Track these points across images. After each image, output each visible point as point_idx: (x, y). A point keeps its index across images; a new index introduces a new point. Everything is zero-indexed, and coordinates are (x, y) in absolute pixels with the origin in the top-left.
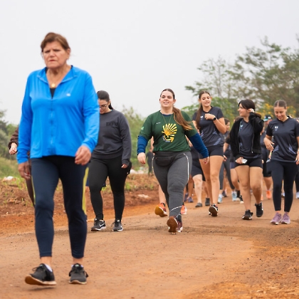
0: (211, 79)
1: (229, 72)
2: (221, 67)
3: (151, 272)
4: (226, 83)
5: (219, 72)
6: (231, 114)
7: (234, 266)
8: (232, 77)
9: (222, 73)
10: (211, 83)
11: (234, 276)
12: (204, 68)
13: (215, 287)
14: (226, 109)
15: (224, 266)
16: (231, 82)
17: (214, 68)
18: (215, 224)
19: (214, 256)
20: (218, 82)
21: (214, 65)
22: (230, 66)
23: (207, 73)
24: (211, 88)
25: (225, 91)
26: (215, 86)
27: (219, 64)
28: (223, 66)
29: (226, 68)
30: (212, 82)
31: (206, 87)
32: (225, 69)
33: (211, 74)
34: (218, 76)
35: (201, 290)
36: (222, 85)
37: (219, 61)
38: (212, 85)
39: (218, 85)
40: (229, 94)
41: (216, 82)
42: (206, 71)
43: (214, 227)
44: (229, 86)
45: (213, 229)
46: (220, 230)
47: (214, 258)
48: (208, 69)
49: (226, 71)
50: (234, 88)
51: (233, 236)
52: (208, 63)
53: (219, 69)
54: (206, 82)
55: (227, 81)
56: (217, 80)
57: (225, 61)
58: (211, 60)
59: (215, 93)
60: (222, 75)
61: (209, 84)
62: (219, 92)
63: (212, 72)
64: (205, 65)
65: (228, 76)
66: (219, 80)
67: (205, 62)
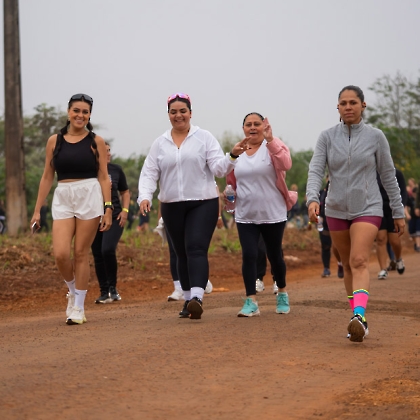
0: (386, 102)
1: (411, 94)
2: (400, 88)
3: (293, 364)
4: (406, 109)
5: (397, 93)
6: (412, 150)
7: (404, 357)
8: (415, 100)
9: (401, 94)
10: (386, 108)
11: (402, 370)
12: (377, 87)
13: (376, 385)
14: (405, 143)
15: (391, 357)
16: (413, 107)
17: (390, 89)
18: (383, 299)
19: (379, 343)
20: (396, 107)
21: (391, 84)
22: (412, 86)
23: (381, 95)
24: (386, 115)
25: (404, 119)
26: (392, 112)
27: (397, 83)
28: (403, 85)
29: (407, 88)
30: (388, 106)
31: (379, 112)
32: (405, 90)
33: (386, 95)
34: (395, 99)
35: (357, 389)
36: (400, 111)
37: (398, 79)
38: (387, 111)
39: (395, 111)
40: (410, 124)
41: (392, 107)
42: (379, 91)
43: (381, 302)
44: (410, 113)
45: (380, 305)
46: (389, 307)
47: (378, 346)
48: (383, 89)
49: (408, 93)
50: (416, 115)
51: (407, 315)
52: (383, 82)
53: (398, 89)
54: (380, 107)
55: (407, 105)
56: (394, 103)
57: (405, 79)
58: (386, 78)
59: (392, 121)
60: (402, 98)
61: (383, 109)
62: (396, 119)
63: (388, 93)
64: (379, 84)
65: (409, 99)
66: (397, 103)
67: (379, 79)
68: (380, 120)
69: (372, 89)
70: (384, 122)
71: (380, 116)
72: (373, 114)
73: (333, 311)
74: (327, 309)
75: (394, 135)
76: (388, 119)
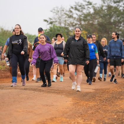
0: (56, 17)
1: (66, 14)
2: (62, 11)
4: (64, 19)
5: (61, 13)
6: (65, 35)
7: (62, 110)
8: (67, 16)
9: (62, 14)
10: (56, 19)
11: (61, 114)
12: (54, 11)
13: (52, 119)
14: (63, 32)
15: (57, 109)
16: (67, 19)
17: (58, 11)
19: (52, 104)
20: (60, 18)
21: (59, 10)
22: (66, 11)
23: (55, 14)
24: (56, 21)
25: (63, 23)
26: (58, 20)
27: (61, 9)
28: (63, 10)
29: (65, 12)
30: (57, 18)
31: (54, 20)
33: (57, 14)
34: (60, 16)
35: (45, 120)
36: (62, 20)
37: (61, 8)
38: (57, 20)
39: (60, 20)
40: (65, 25)
41: (59, 18)
42: (54, 12)
44: (65, 21)
45: (53, 91)
46: (56, 91)
47: (52, 105)
48: (56, 11)
49: (65, 13)
50: (68, 22)
51: (62, 95)
52: (56, 9)
53: (61, 12)
54: (54, 18)
55: (64, 18)
56: (59, 17)
57: (64, 8)
58: (57, 7)
59: (58, 24)
60: (62, 15)
61: (55, 19)
62: (60, 23)
63: (57, 13)
64: (54, 10)
65: (65, 16)
66: (61, 17)
67: (54, 8)
68: (54, 23)
69: (51, 11)
70: (55, 24)
71: (54, 22)
72: (52, 21)
73: (35, 92)
74: (33, 92)
75: (59, 29)
76: (57, 23)
